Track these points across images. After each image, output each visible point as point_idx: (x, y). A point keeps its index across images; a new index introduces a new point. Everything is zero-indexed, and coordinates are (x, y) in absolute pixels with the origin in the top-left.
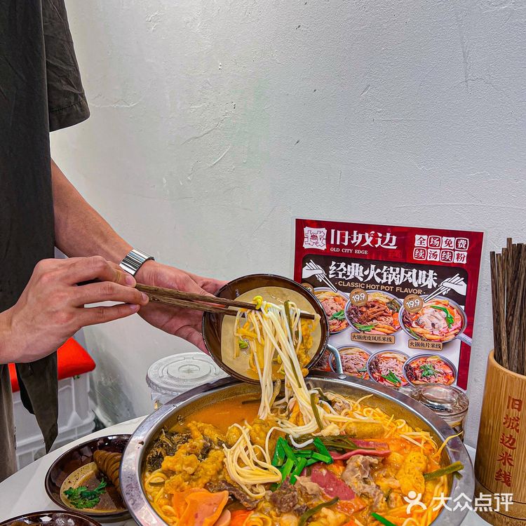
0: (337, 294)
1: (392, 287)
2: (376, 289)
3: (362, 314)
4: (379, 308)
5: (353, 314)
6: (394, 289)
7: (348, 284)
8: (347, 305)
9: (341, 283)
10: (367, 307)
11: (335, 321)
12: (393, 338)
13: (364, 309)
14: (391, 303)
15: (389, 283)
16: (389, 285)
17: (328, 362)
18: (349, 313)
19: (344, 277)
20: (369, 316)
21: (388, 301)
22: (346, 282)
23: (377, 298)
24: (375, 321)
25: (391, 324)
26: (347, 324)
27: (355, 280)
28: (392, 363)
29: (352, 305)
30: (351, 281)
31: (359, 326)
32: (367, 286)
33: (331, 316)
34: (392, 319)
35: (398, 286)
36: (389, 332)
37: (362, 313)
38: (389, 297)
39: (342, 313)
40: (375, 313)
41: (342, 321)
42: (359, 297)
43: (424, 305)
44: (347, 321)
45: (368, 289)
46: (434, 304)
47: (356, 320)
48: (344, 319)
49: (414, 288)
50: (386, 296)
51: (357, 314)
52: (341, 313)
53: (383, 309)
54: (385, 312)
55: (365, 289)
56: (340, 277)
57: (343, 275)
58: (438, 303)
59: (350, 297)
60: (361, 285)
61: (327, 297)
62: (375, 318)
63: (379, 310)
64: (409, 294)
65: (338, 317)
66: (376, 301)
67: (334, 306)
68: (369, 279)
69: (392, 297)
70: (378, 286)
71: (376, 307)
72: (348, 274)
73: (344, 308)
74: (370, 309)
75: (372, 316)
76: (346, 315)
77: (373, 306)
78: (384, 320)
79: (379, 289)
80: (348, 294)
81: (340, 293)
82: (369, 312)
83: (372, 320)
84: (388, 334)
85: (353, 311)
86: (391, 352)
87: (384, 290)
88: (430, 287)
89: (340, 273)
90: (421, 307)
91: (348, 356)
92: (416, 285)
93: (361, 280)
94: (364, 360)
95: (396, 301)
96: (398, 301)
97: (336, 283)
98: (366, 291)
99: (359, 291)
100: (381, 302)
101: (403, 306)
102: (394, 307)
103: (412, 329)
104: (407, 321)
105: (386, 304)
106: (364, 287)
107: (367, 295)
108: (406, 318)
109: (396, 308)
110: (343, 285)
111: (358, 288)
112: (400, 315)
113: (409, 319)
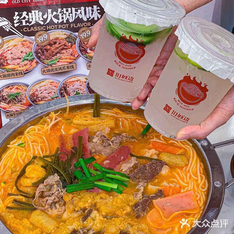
0: (24, 39)
1: (67, 25)
2: (55, 29)
3: (47, 52)
6: (69, 26)
8: (34, 47)
9: (25, 30)
10: (50, 45)
11: (26, 62)
12: (74, 65)
13: (49, 47)
16: (65, 24)
17: (26, 97)
18: (37, 53)
19: (28, 24)
20: (53, 52)
21: (66, 37)
22: (30, 27)
23: (57, 36)
24: (58, 55)
25: (71, 55)
26: (37, 63)
27: (37, 24)
28: (77, 85)
29: (38, 45)
30: (33, 26)
32: (48, 28)
33: (22, 59)
34: (71, 50)
35: (72, 23)
36: (71, 61)
37: (47, 50)
39: (31, 54)
40: (57, 48)
41: (32, 61)
42: (43, 38)
44: (36, 59)
47: (43, 57)
48: (34, 58)
49: (84, 22)
51: (43, 52)
52: (29, 54)
53: (63, 43)
54: (65, 46)
56: (24, 24)
57: (26, 22)
59: (35, 40)
60: (42, 28)
61: (16, 44)
63: (59, 45)
64: (81, 27)
65: (28, 58)
66: (57, 39)
67: (24, 50)
68: (48, 21)
70: (56, 26)
71: (57, 43)
72: (31, 20)
73: (31, 49)
74: (53, 46)
75: (56, 51)
76: (34, 55)
77: (55, 43)
78: (65, 53)
79: (58, 28)
80: (33, 37)
81: (26, 38)
82: (53, 48)
83: (56, 54)
84: (70, 63)
85: (39, 51)
86: (75, 76)
87: (61, 28)
88: (96, 19)
89: (24, 21)
91: (41, 88)
92: (85, 19)
93: (42, 23)
94: (55, 88)
95: (72, 35)
96: (74, 35)
97: (21, 30)
98: (48, 32)
99: (42, 33)
100: (61, 38)
101: (78, 38)
102: (71, 40)
103: (87, 54)
104: (83, 49)
105: (65, 39)
106: (45, 29)
107: (49, 35)
108: (82, 47)
109: (73, 40)
110: (28, 31)
111: (41, 30)
112: (77, 45)
113: (85, 47)
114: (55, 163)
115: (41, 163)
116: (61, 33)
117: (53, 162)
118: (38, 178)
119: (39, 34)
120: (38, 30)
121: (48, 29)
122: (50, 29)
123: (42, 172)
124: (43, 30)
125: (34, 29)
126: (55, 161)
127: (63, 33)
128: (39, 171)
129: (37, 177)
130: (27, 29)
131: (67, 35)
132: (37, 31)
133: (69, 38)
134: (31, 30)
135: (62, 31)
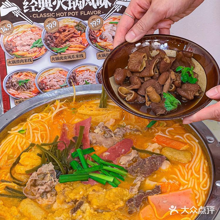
0: (33, 25)
3: (56, 39)
12: (84, 54)
13: (57, 35)
16: (74, 11)
17: (35, 85)
18: (46, 40)
19: (37, 10)
23: (67, 23)
25: (81, 43)
29: (47, 32)
34: (80, 38)
40: (66, 36)
42: (52, 25)
43: (104, 23)
46: (111, 20)
47: (53, 45)
48: (43, 45)
50: (74, 20)
51: (52, 39)
56: (33, 10)
58: (115, 19)
59: (45, 26)
64: (91, 15)
65: (37, 45)
66: (67, 26)
68: (57, 8)
71: (67, 31)
74: (62, 33)
76: (43, 42)
77: (64, 30)
79: (67, 15)
81: (35, 24)
84: (80, 52)
85: (49, 38)
87: (71, 15)
90: (102, 25)
91: (50, 76)
94: (63, 76)
95: (82, 23)
96: (84, 23)
97: (31, 16)
98: (57, 19)
99: (51, 20)
100: (70, 26)
101: (88, 26)
102: (81, 28)
103: (97, 44)
104: (93, 38)
105: (74, 27)
106: (54, 16)
107: (58, 22)
108: (92, 36)
109: (83, 28)
110: (37, 17)
111: (50, 17)
112: (87, 34)
113: (95, 36)
114: (52, 151)
115: (38, 151)
116: (70, 20)
117: (50, 151)
118: (33, 166)
119: (49, 20)
120: (47, 16)
121: (57, 16)
122: (59, 16)
123: (37, 160)
124: (52, 17)
125: (43, 16)
126: (52, 150)
127: (72, 21)
128: (34, 158)
129: (31, 164)
130: (36, 16)
131: (76, 23)
132: (47, 18)
133: (79, 25)
134: (41, 16)
135: (71, 19)
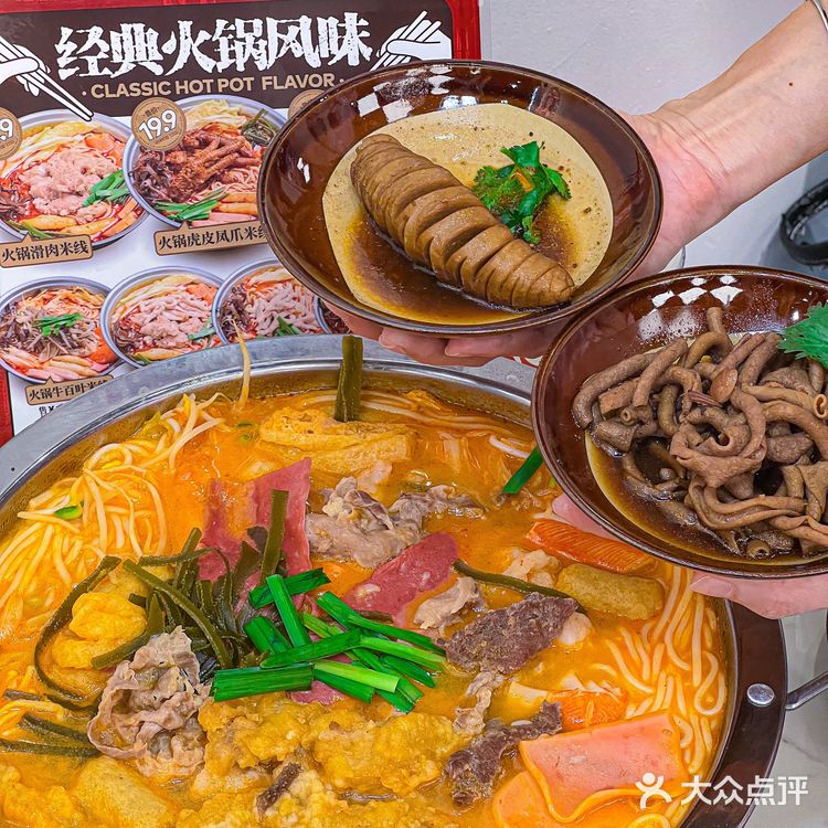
0: (93, 125)
1: (249, 80)
2: (204, 92)
3: (176, 172)
4: (221, 145)
5: (148, 176)
6: (257, 84)
7: (122, 90)
8: (128, 154)
9: (98, 91)
10: (188, 149)
11: (101, 207)
13: (181, 157)
14: (253, 125)
15: (241, 68)
16: (241, 75)
17: (99, 332)
18: (138, 175)
19: (106, 71)
20: (198, 175)
21: (244, 121)
22: (113, 84)
23: (213, 118)
24: (216, 186)
26: (139, 211)
27: (140, 73)
29: (142, 149)
30: (126, 79)
31: (172, 208)
32: (178, 88)
33: (86, 196)
35: (266, 72)
37: (175, 168)
38: (245, 109)
39: (118, 180)
40: (212, 161)
41: (120, 203)
42: (160, 123)
44: (136, 199)
45: (183, 95)
47: (162, 192)
48: (128, 195)
49: (311, 70)
50: (236, 108)
51: (160, 174)
52: (113, 180)
53: (234, 146)
54: (242, 155)
55: (174, 97)
56: (93, 71)
57: (102, 64)
59: (134, 129)
60: (159, 88)
61: (66, 140)
62: (214, 178)
63: (222, 151)
65: (107, 193)
66: (212, 128)
67: (90, 161)
68: (179, 65)
69: (253, 107)
70: (208, 82)
71: (214, 145)
72: (117, 58)
73: (120, 163)
74: (198, 153)
75: (207, 173)
76: (129, 182)
77: (205, 143)
78: (241, 179)
79: (215, 91)
80: (126, 120)
81: (100, 121)
82: (196, 162)
83: (207, 184)
85: (149, 168)
87: (227, 91)
88: (354, 61)
89: (92, 60)
91: (155, 302)
92: (314, 62)
93: (158, 70)
94: (201, 304)
